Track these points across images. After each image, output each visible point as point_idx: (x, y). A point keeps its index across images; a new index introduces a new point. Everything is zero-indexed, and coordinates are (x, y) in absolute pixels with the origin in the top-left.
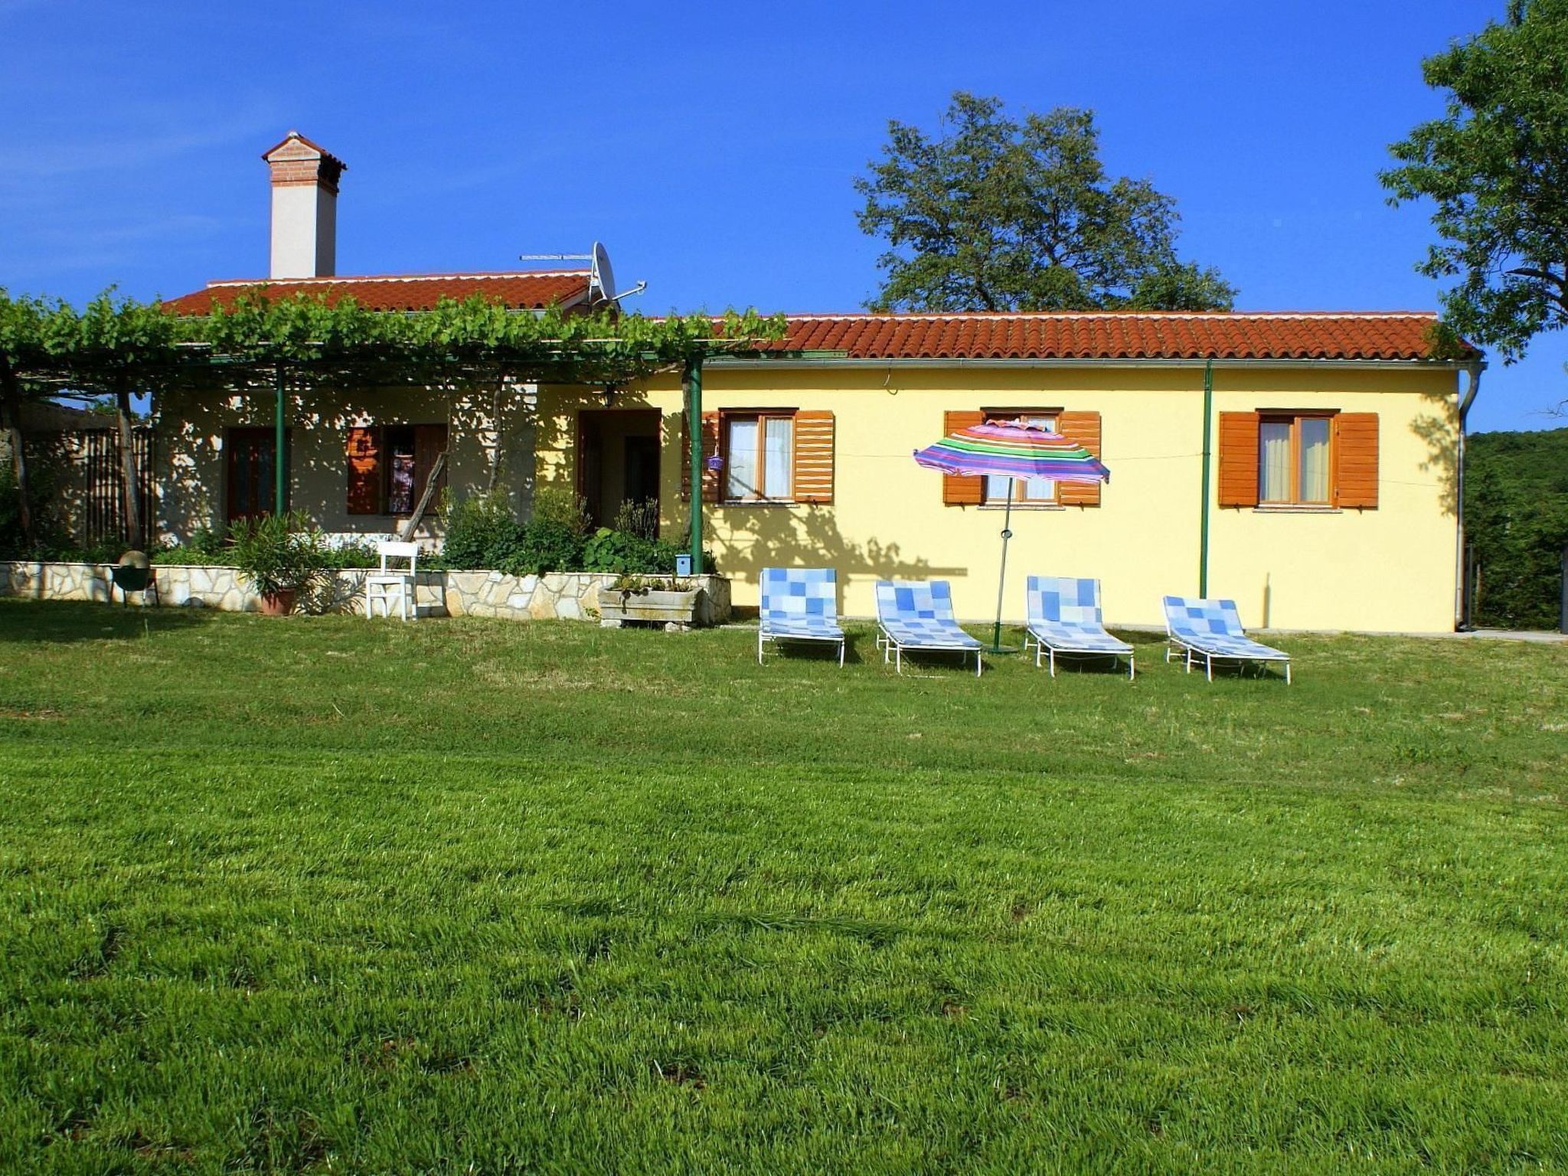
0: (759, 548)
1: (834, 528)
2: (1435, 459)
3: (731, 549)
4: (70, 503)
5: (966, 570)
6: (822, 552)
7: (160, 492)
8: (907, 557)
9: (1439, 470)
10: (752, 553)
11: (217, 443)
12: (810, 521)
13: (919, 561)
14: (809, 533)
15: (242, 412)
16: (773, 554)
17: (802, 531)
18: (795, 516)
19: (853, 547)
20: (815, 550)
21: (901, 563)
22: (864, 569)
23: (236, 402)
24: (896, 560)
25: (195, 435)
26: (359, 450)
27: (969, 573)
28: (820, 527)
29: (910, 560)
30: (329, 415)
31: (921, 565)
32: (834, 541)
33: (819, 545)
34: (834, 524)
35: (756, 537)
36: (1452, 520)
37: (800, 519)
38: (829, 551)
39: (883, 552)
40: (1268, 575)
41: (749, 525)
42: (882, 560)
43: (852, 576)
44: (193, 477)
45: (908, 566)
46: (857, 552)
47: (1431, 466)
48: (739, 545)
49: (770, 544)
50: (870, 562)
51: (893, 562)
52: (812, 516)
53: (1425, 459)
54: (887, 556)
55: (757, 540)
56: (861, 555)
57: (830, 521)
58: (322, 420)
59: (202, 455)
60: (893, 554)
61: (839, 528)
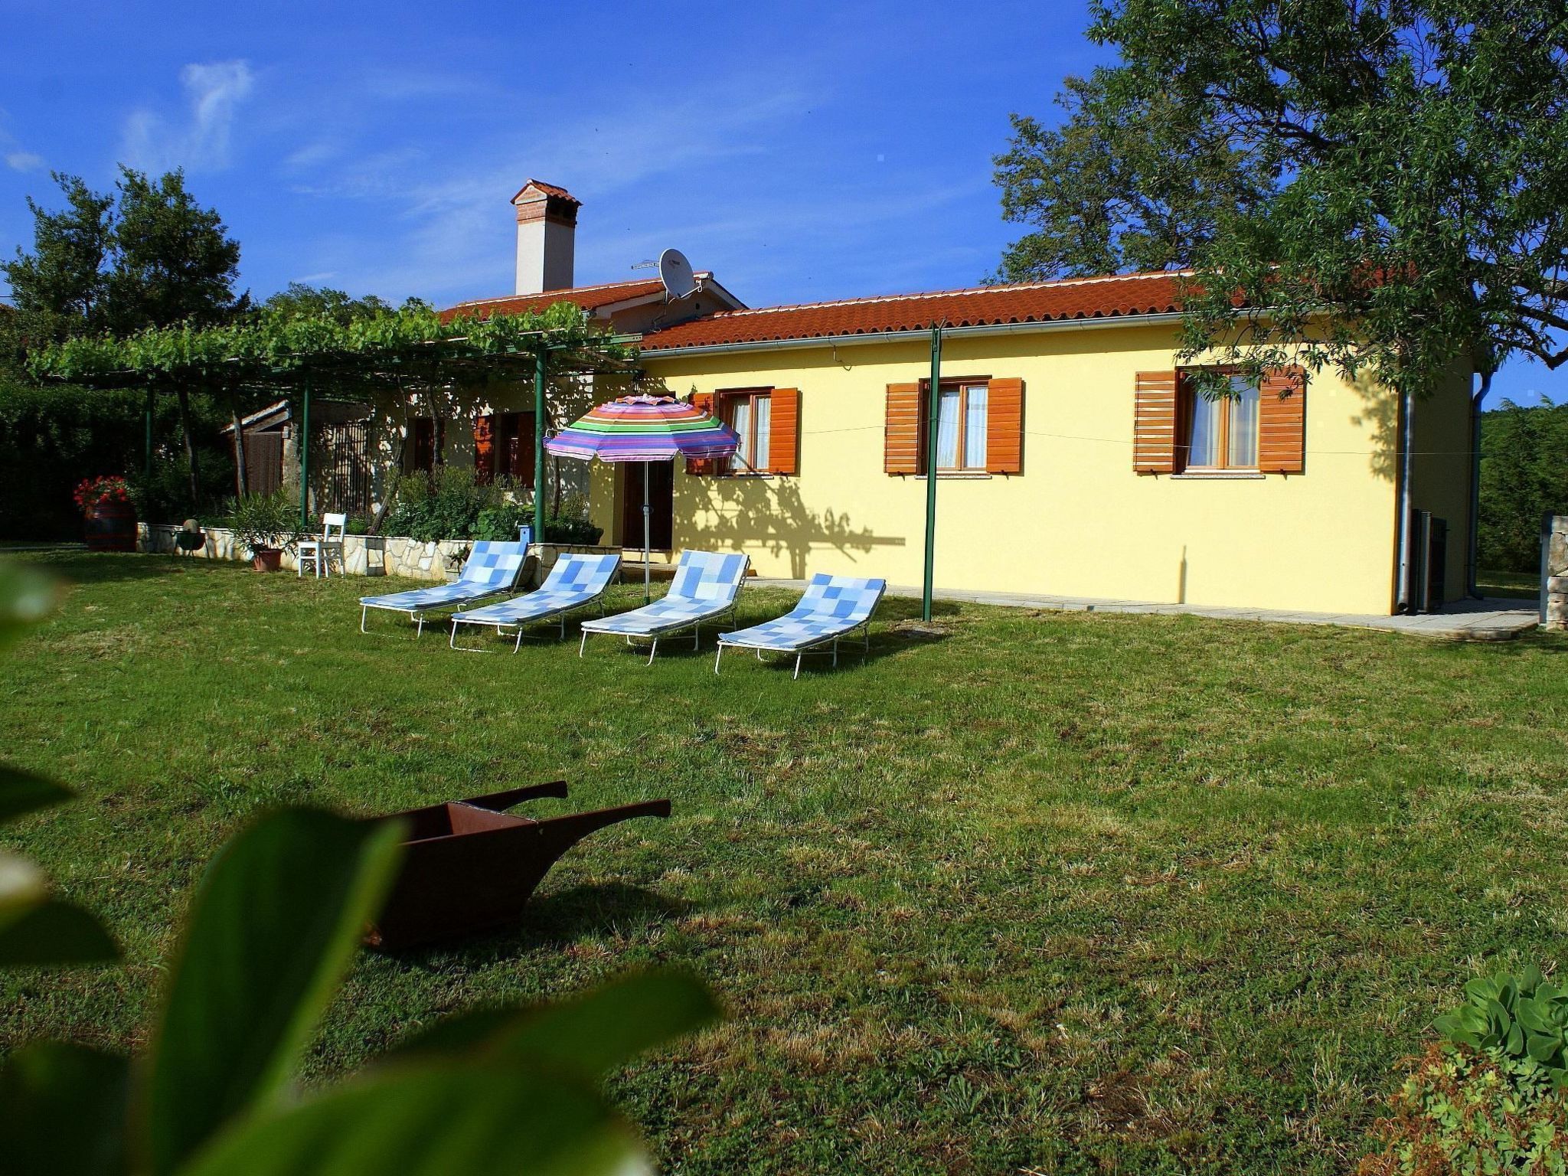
0: (742, 517)
1: (799, 500)
2: (1369, 413)
3: (722, 517)
4: (325, 479)
5: (904, 539)
6: (789, 521)
7: (373, 470)
8: (856, 527)
9: (1372, 426)
10: (737, 522)
11: (404, 431)
12: (781, 492)
13: (866, 530)
14: (780, 504)
15: (417, 407)
16: (752, 523)
17: (774, 500)
18: (770, 488)
19: (814, 517)
20: (784, 519)
21: (851, 532)
22: (822, 538)
23: (414, 399)
24: (847, 529)
25: (392, 426)
26: (481, 435)
27: (907, 542)
28: (789, 497)
29: (859, 531)
30: (466, 409)
31: (867, 534)
32: (799, 511)
33: (788, 515)
34: (798, 495)
35: (740, 507)
36: (1385, 491)
37: (773, 490)
38: (794, 520)
39: (837, 522)
40: (1185, 548)
41: (735, 497)
42: (836, 529)
43: (811, 544)
44: (390, 459)
45: (857, 536)
46: (817, 522)
47: (1365, 422)
48: (728, 515)
49: (751, 514)
50: (826, 532)
51: (844, 531)
52: (782, 487)
53: (1359, 413)
54: (840, 525)
55: (741, 511)
56: (820, 525)
57: (795, 492)
58: (462, 412)
59: (395, 441)
60: (844, 523)
61: (803, 499)
